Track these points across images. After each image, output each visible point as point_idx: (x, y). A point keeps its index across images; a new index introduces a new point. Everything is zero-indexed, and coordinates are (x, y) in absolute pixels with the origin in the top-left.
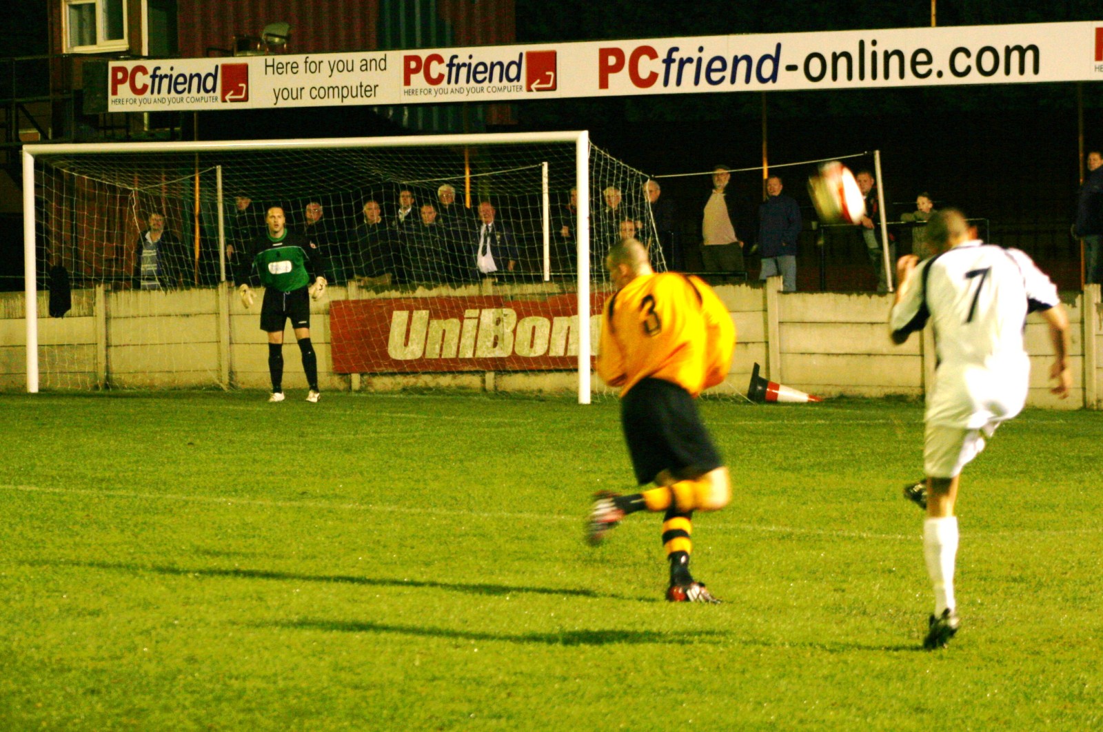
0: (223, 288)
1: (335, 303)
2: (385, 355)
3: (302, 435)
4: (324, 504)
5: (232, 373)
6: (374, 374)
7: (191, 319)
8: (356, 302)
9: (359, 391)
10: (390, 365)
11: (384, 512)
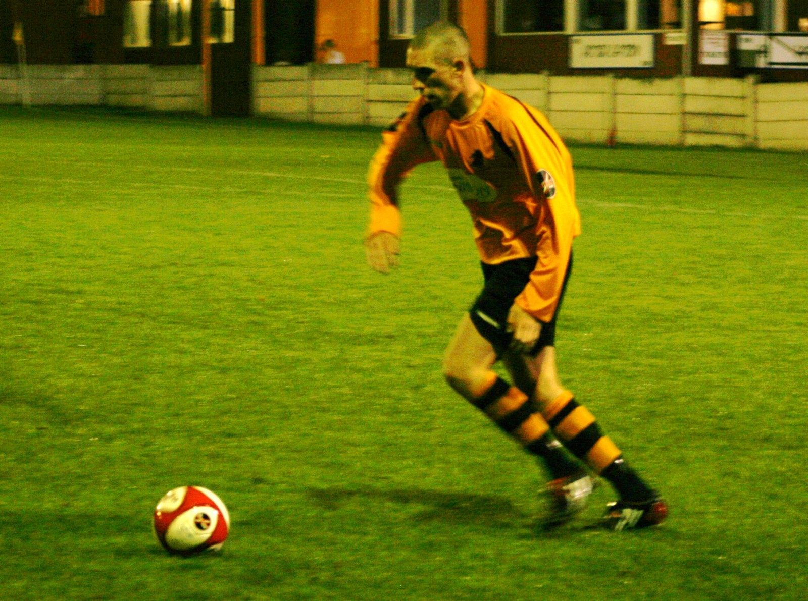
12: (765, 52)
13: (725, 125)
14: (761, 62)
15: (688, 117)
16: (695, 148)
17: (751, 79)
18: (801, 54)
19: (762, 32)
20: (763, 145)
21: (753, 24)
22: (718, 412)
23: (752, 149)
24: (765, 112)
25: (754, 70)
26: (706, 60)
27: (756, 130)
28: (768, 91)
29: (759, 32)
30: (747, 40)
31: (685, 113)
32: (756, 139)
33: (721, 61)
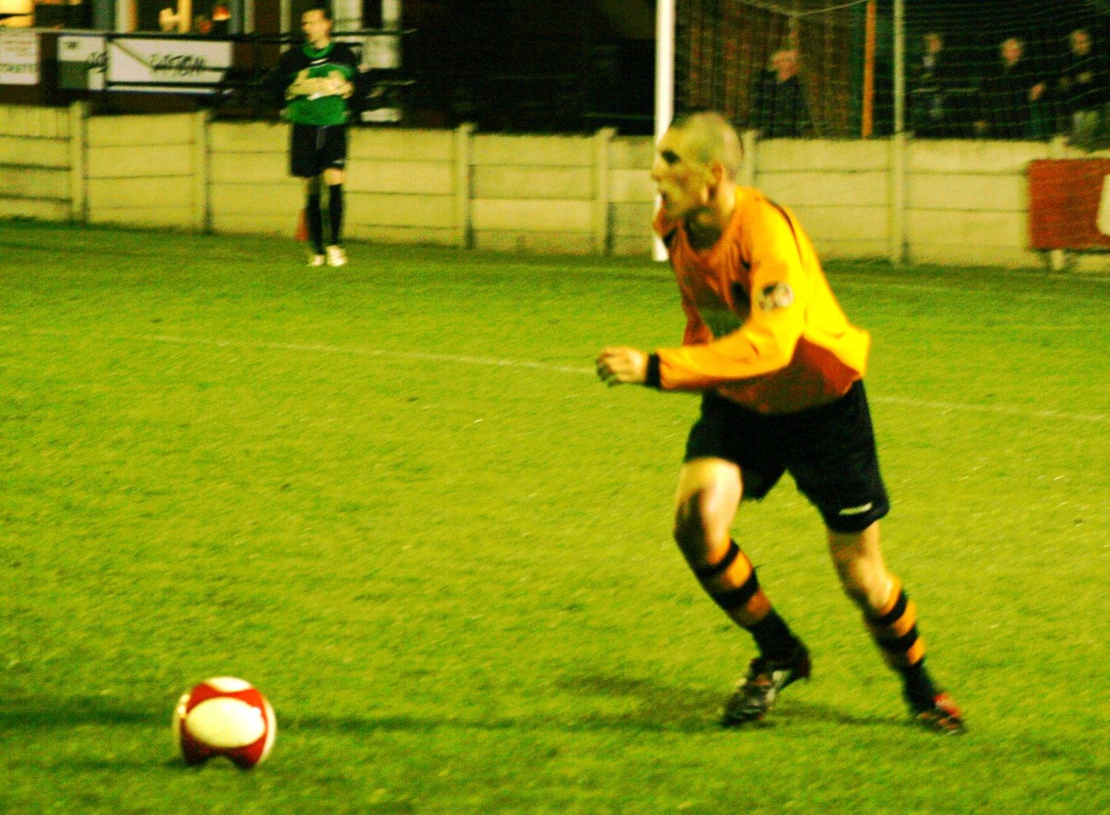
0: (899, 139)
1: (1037, 163)
2: (1094, 229)
3: (990, 323)
4: (1013, 409)
5: (906, 245)
6: (1080, 252)
7: (859, 178)
8: (1063, 162)
9: (1061, 272)
10: (1099, 242)
11: (1087, 423)
12: (103, 64)
13: (36, 183)
14: (95, 81)
17: (77, 109)
18: (158, 68)
19: (98, 32)
20: (97, 216)
21: (83, 18)
22: (7, 659)
23: (78, 224)
24: (100, 163)
25: (84, 94)
26: (4, 78)
27: (85, 192)
28: (105, 128)
29: (92, 32)
30: (73, 45)
32: (85, 206)
33: (30, 78)
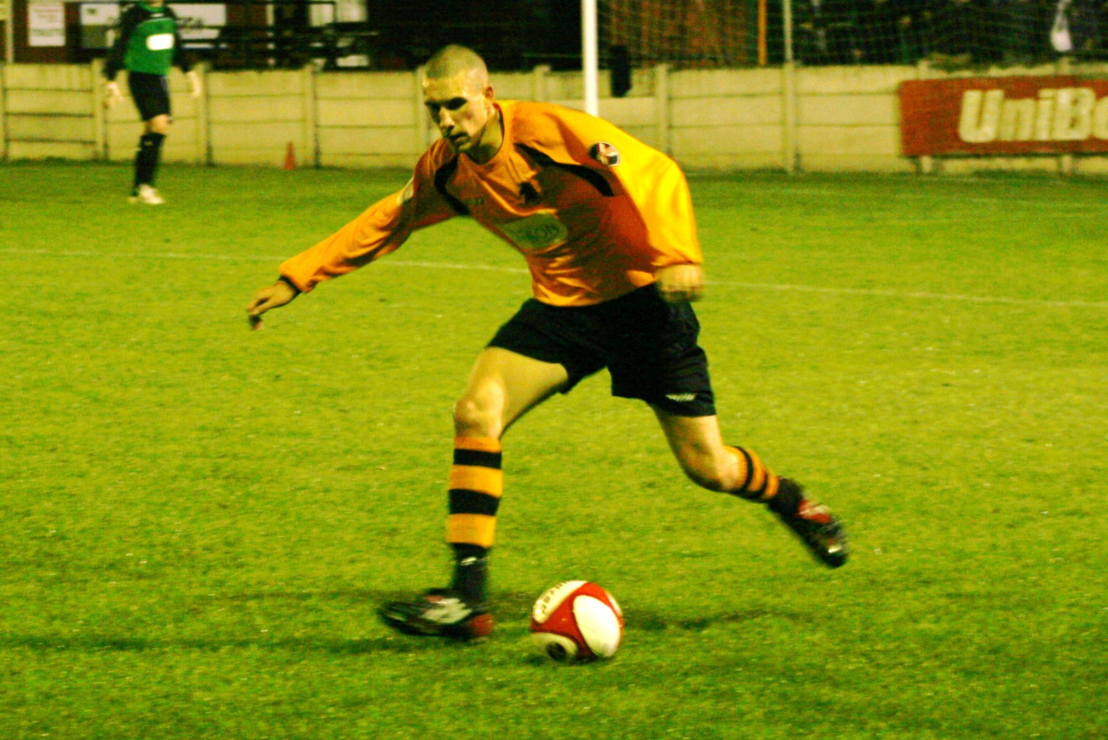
0: (790, 66)
1: (907, 83)
2: (956, 136)
3: (870, 220)
4: (890, 292)
5: (798, 156)
6: (947, 157)
8: (927, 82)
9: (929, 175)
10: (962, 148)
11: (953, 301)
15: (10, 119)
16: (24, 162)
20: (114, 155)
22: (46, 530)
23: (101, 161)
25: (101, 52)
26: (35, 41)
27: (106, 135)
30: (93, 12)
31: (7, 114)
32: (106, 146)
33: (58, 40)
